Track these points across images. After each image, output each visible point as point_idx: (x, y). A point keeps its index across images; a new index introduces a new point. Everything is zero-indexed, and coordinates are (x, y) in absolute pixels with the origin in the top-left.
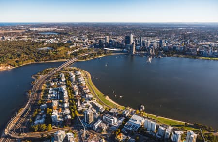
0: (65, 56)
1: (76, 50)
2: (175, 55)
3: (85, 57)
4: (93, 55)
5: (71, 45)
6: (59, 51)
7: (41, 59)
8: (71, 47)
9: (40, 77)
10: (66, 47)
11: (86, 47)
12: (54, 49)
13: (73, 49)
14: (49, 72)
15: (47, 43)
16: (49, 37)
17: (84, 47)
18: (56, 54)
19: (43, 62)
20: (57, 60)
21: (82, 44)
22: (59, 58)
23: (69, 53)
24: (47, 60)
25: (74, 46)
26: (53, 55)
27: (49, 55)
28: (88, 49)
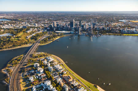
0: (26, 41)
1: (33, 34)
2: (107, 34)
3: (45, 41)
4: (50, 38)
5: (27, 30)
6: (20, 37)
7: (5, 47)
8: (28, 32)
9: (12, 69)
10: (24, 32)
11: (40, 31)
12: (15, 35)
13: (31, 34)
14: (19, 62)
15: (3, 29)
16: (2, 23)
17: (38, 31)
18: (19, 40)
19: (7, 49)
20: (20, 45)
21: (36, 29)
22: (23, 44)
23: (29, 37)
24: (11, 47)
25: (30, 31)
26: (16, 42)
27: (12, 42)
28: (43, 33)
